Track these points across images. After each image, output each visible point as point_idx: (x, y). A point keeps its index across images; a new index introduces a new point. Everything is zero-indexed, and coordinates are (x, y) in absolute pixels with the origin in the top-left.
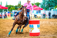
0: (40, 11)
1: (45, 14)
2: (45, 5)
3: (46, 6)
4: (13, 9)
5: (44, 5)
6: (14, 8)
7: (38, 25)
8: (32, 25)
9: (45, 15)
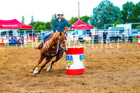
0: (89, 31)
2: (97, 20)
3: (99, 22)
6: (45, 27)
7: (81, 56)
8: (70, 55)
9: (97, 38)
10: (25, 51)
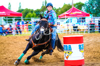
0: (84, 18)
1: (94, 24)
2: (93, 7)
3: (95, 8)
4: (33, 17)
5: (91, 7)
6: (35, 14)
7: (80, 46)
8: (68, 45)
9: (93, 27)
10: (15, 40)
